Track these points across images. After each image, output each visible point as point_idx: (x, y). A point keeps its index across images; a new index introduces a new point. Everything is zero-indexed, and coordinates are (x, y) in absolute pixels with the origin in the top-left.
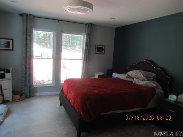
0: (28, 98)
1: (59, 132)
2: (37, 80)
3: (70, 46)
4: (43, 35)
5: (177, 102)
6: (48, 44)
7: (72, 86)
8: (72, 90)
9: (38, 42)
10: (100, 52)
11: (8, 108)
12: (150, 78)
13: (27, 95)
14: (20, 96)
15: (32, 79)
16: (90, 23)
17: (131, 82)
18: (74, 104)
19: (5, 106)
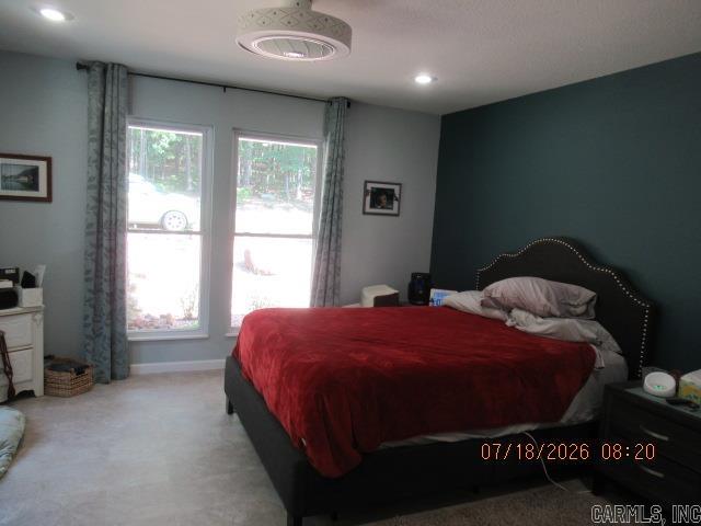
0: (107, 383)
1: (221, 514)
2: (142, 315)
3: (273, 186)
4: (171, 144)
5: (675, 399)
6: (190, 180)
7: (273, 338)
8: (271, 351)
9: (150, 168)
10: (383, 208)
11: (27, 421)
12: (572, 309)
13: (102, 372)
14: (74, 376)
15: (123, 309)
16: (345, 98)
17: (501, 322)
18: (276, 405)
19: (17, 413)
